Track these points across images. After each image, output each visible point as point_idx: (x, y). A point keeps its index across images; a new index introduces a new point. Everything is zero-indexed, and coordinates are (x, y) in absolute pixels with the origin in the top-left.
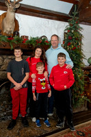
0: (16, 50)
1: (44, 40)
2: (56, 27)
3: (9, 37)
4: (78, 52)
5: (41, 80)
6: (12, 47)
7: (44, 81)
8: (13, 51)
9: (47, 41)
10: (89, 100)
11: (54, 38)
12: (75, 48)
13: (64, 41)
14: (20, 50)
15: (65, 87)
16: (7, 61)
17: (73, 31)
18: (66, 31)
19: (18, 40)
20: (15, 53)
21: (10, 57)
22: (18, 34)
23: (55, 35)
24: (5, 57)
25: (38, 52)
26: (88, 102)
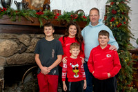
0: (46, 28)
1: (81, 15)
3: (38, 11)
4: (124, 30)
5: (73, 66)
6: (41, 24)
7: (77, 68)
8: (43, 28)
9: (84, 17)
11: (94, 13)
12: (120, 25)
13: (106, 16)
15: (109, 75)
16: (35, 40)
17: (117, 3)
18: (109, 4)
19: (49, 15)
20: (45, 31)
21: (38, 36)
22: (49, 8)
23: (95, 9)
24: (32, 35)
25: (73, 30)
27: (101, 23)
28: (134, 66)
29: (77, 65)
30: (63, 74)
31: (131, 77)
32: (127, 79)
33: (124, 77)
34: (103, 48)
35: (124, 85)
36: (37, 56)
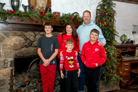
0: (46, 26)
1: (76, 16)
2: (89, 3)
3: (42, 13)
4: (111, 29)
5: (69, 58)
6: (44, 23)
7: (72, 60)
9: (79, 18)
10: (121, 79)
11: (86, 14)
12: (108, 25)
13: (96, 17)
14: (50, 26)
15: (97, 64)
17: (106, 7)
18: (99, 8)
19: (50, 16)
21: (42, 33)
22: (50, 10)
23: (87, 11)
24: (37, 33)
26: (120, 81)
27: (92, 23)
28: (118, 58)
29: (72, 58)
30: (61, 65)
31: (115, 66)
32: (113, 68)
33: (110, 67)
34: (92, 43)
35: (110, 73)
36: (39, 50)
